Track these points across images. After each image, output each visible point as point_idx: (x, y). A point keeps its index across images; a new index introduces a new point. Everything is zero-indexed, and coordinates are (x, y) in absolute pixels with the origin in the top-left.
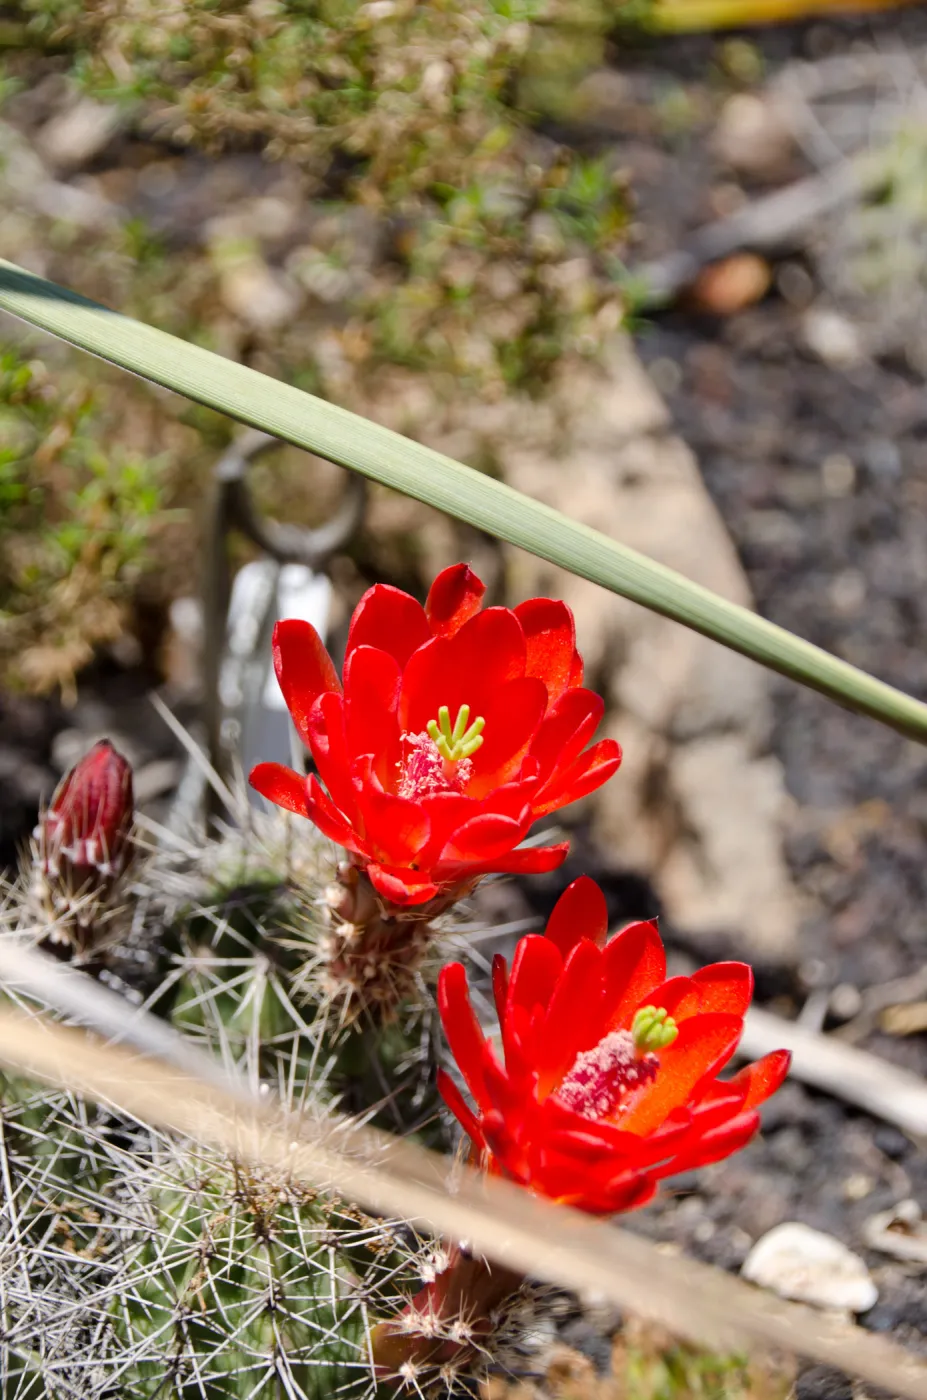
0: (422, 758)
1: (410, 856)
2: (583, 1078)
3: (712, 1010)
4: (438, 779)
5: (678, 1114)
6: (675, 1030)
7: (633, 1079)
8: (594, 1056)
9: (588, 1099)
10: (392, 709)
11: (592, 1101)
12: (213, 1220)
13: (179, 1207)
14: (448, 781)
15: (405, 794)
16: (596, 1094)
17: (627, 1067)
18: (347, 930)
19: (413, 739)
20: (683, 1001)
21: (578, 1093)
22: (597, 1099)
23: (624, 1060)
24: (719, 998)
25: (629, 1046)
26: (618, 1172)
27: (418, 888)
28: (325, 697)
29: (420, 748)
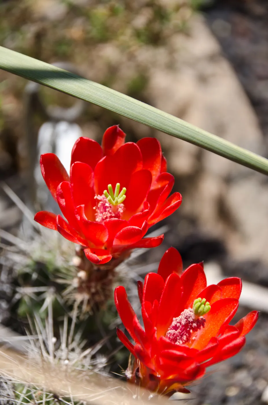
0: (103, 205)
1: (102, 244)
2: (176, 328)
3: (227, 297)
4: (110, 213)
5: (213, 340)
6: (210, 307)
7: (195, 327)
8: (179, 319)
9: (178, 336)
10: (91, 186)
11: (180, 337)
12: (37, 394)
13: (23, 390)
14: (114, 213)
15: (98, 219)
16: (181, 334)
17: (192, 322)
18: (82, 274)
19: (99, 197)
20: (214, 294)
21: (174, 334)
22: (182, 336)
23: (191, 320)
24: (230, 292)
25: (192, 314)
26: (190, 365)
27: (105, 257)
28: (62, 184)
29: (102, 201)
